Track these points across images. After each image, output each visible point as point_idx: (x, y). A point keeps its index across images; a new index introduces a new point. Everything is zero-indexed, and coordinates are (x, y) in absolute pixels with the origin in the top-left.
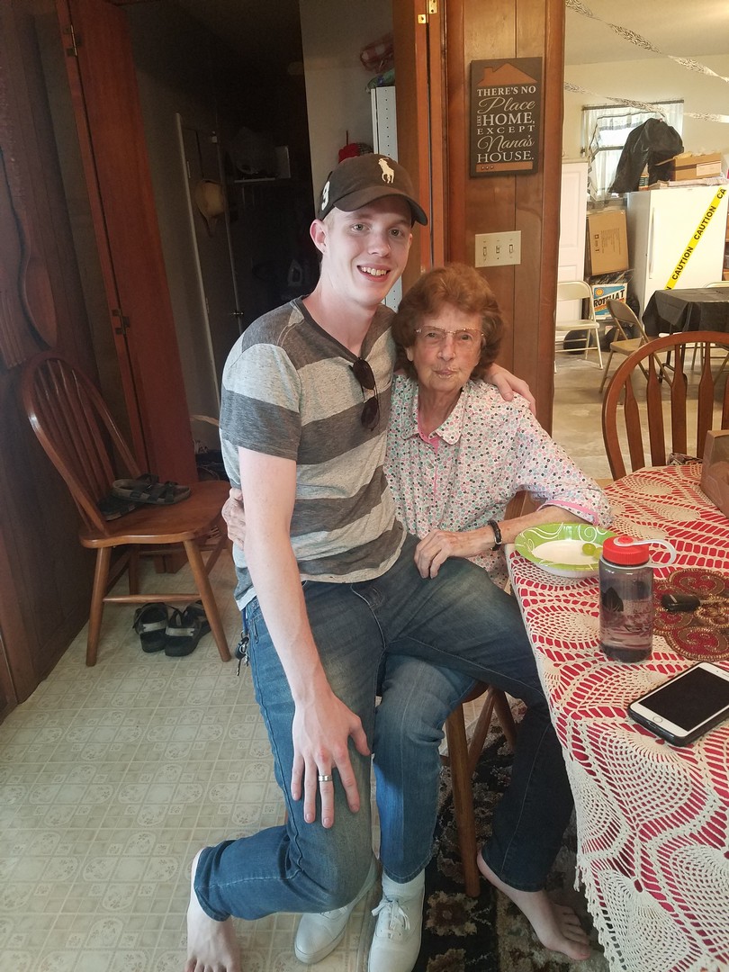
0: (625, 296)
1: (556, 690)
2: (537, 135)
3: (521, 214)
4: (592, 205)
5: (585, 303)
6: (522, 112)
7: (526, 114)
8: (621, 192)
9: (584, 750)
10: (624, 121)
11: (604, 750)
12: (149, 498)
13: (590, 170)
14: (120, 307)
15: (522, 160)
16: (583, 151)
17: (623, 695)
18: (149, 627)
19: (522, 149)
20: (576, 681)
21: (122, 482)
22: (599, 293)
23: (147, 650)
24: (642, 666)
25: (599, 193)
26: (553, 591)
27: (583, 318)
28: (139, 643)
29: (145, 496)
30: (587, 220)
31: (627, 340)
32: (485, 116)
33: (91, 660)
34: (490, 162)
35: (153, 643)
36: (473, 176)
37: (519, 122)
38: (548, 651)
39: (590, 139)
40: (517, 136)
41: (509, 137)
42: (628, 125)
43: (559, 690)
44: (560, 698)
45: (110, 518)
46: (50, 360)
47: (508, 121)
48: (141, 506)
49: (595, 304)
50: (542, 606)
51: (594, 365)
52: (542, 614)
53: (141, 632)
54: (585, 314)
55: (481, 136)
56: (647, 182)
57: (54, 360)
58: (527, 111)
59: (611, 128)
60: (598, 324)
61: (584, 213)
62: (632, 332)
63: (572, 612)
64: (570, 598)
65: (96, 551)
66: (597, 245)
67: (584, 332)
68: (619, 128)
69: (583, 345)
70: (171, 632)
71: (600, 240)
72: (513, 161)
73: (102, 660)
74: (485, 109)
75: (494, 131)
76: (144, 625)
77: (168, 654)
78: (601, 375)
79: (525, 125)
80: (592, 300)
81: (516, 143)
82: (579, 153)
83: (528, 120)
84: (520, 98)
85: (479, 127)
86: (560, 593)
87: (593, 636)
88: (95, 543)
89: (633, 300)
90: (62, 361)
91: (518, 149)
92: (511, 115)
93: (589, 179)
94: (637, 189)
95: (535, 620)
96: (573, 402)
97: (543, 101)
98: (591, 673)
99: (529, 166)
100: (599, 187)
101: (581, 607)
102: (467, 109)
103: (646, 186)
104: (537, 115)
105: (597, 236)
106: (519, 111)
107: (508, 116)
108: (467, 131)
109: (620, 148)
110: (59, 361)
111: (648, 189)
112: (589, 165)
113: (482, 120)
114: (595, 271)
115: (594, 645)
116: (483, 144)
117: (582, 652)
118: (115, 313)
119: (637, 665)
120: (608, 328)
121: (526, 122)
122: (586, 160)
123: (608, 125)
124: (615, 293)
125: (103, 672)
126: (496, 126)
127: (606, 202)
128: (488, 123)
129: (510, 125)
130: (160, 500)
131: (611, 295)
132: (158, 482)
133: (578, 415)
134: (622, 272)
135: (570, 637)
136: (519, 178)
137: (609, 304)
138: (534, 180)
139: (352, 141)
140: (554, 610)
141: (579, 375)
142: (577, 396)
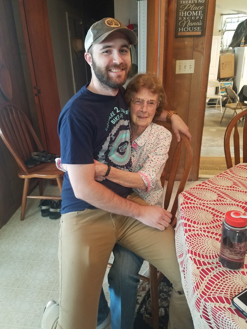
0: (232, 86)
1: (197, 283)
2: (204, 21)
3: (195, 53)
4: (222, 52)
5: (217, 89)
6: (198, 11)
7: (200, 11)
8: (233, 47)
9: (209, 316)
10: (237, 20)
11: (219, 320)
12: (45, 160)
13: (222, 38)
14: (37, 86)
15: (197, 31)
16: (220, 31)
17: (230, 289)
18: (44, 208)
19: (197, 26)
20: (207, 278)
21: (35, 153)
22: (222, 85)
23: (43, 216)
24: (239, 271)
25: (225, 47)
26: (199, 225)
27: (216, 94)
28: (40, 213)
29: (43, 159)
30: (220, 57)
31: (232, 104)
32: (183, 12)
33: (23, 219)
34: (184, 31)
35: (45, 213)
36: (177, 37)
37: (197, 15)
38: (194, 259)
39: (223, 26)
40: (195, 21)
41: (192, 21)
42: (238, 21)
43: (198, 283)
44: (198, 288)
45: (30, 167)
46: (8, 106)
47: (192, 14)
48: (42, 162)
49: (221, 89)
50: (193, 233)
51: (219, 112)
52: (193, 238)
53: (41, 209)
54: (217, 92)
55: (181, 20)
56: (243, 44)
57: (10, 106)
58: (200, 10)
59: (231, 22)
60: (221, 97)
61: (219, 54)
62: (234, 100)
63: (207, 237)
64: (206, 230)
65: (24, 179)
66: (223, 67)
67: (216, 99)
68: (234, 22)
69: (215, 104)
70: (52, 210)
71: (224, 65)
72: (193, 31)
73: (26, 219)
74: (183, 9)
75: (186, 18)
76: (42, 207)
77: (50, 218)
78: (221, 116)
79: (199, 16)
80: (220, 88)
81: (195, 24)
82: (218, 32)
83: (200, 14)
84: (198, 5)
85: (180, 17)
86: (202, 226)
87: (216, 252)
88: (23, 176)
89: (235, 88)
90: (13, 106)
91: (195, 26)
92: (193, 12)
93: (221, 42)
94: (239, 46)
95: (190, 241)
96: (210, 126)
97: (207, 6)
98: (214, 274)
99: (199, 33)
100: (225, 45)
101: (211, 235)
102: (176, 9)
103: (243, 45)
104: (204, 12)
105: (223, 64)
106: (197, 10)
107: (192, 13)
108: (175, 18)
109: (234, 30)
110: (12, 106)
111: (244, 46)
112: (222, 36)
113: (182, 14)
114: (221, 77)
115: (216, 257)
116: (181, 24)
117: (210, 261)
118: (35, 88)
119: (236, 271)
120: (225, 98)
121: (199, 15)
122: (221, 34)
123: (230, 22)
124: (228, 85)
125: (26, 223)
126: (187, 16)
127: (227, 51)
128: (184, 15)
129: (193, 16)
130: (49, 161)
131: (227, 86)
132: (49, 153)
133: (212, 131)
134: (231, 77)
135: (205, 251)
136: (195, 38)
137: (226, 89)
138: (201, 39)
139: (131, 23)
140: (199, 236)
141: (213, 115)
142: (212, 123)
